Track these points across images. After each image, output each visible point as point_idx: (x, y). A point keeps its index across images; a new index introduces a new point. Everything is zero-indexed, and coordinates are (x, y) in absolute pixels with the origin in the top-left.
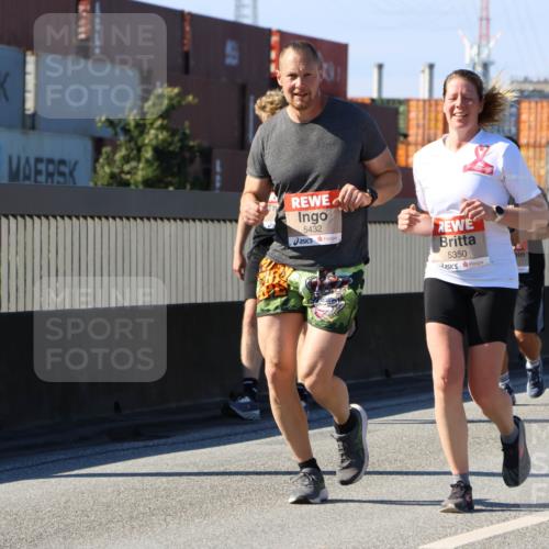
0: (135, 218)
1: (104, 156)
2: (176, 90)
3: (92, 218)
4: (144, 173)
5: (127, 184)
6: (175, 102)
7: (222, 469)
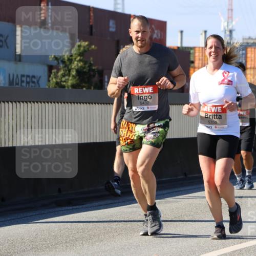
0: (68, 103)
1: (53, 74)
2: (87, 43)
3: (48, 102)
4: (72, 81)
5: (64, 87)
6: (86, 49)
7: (108, 220)
